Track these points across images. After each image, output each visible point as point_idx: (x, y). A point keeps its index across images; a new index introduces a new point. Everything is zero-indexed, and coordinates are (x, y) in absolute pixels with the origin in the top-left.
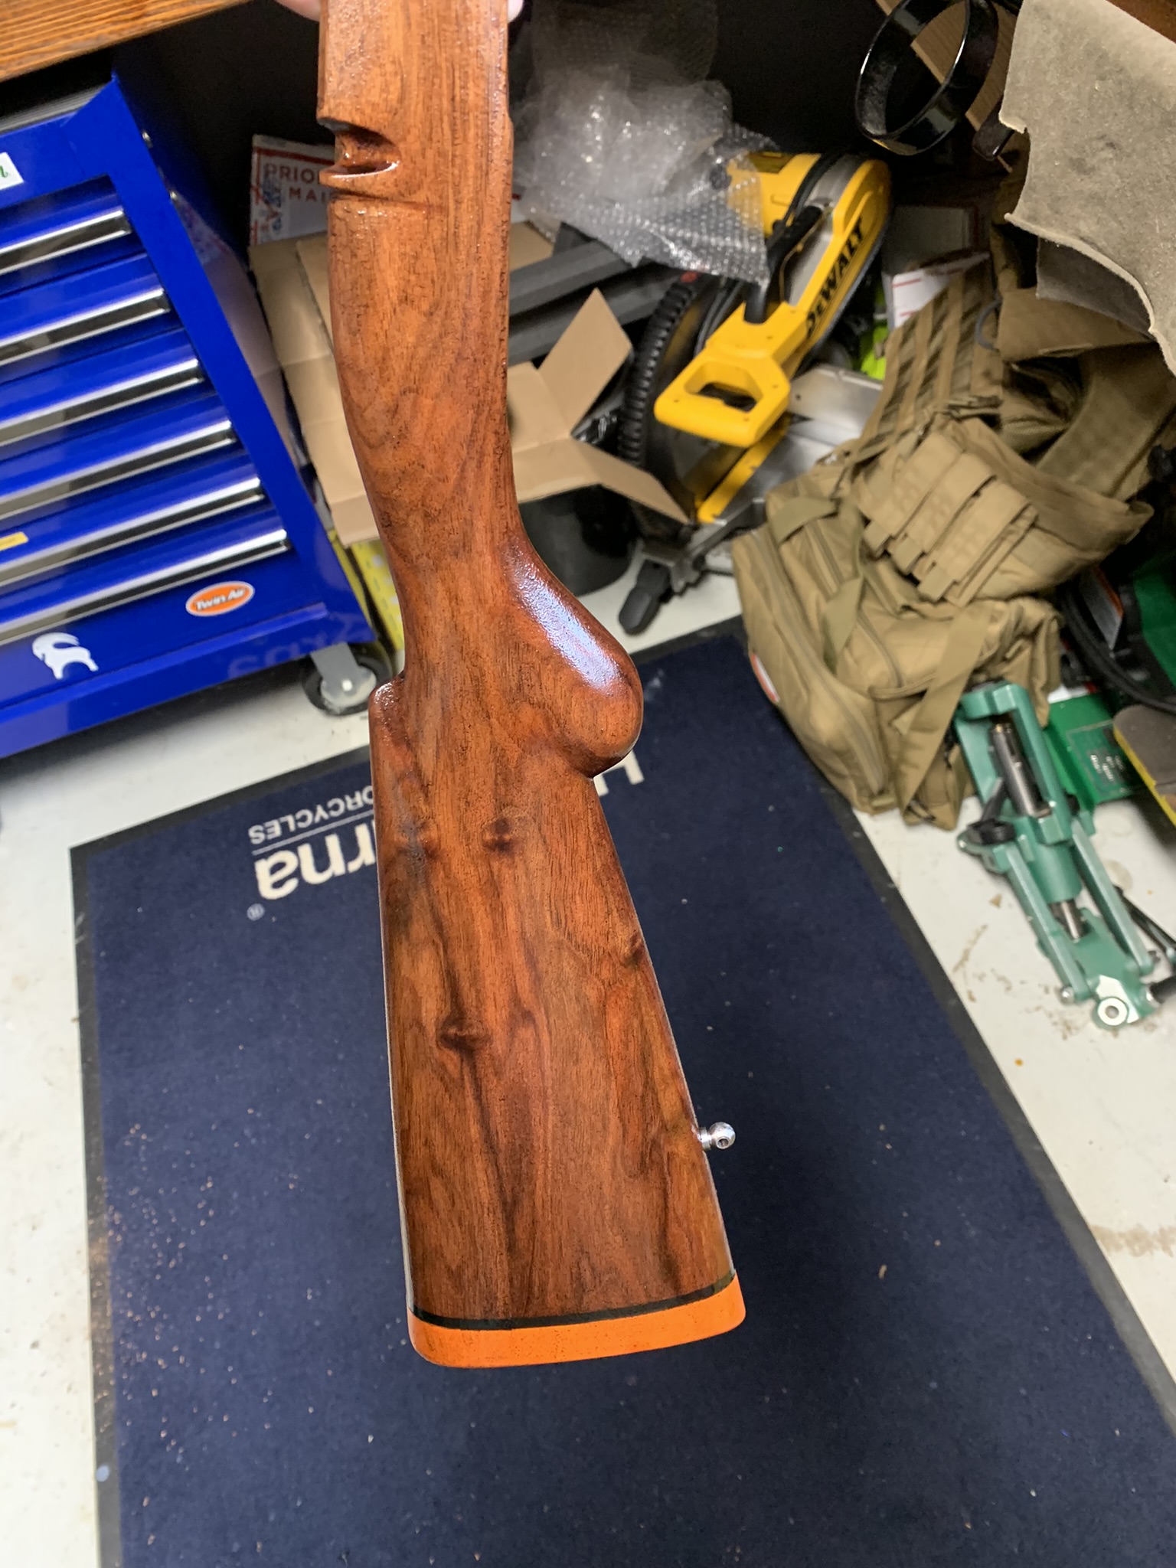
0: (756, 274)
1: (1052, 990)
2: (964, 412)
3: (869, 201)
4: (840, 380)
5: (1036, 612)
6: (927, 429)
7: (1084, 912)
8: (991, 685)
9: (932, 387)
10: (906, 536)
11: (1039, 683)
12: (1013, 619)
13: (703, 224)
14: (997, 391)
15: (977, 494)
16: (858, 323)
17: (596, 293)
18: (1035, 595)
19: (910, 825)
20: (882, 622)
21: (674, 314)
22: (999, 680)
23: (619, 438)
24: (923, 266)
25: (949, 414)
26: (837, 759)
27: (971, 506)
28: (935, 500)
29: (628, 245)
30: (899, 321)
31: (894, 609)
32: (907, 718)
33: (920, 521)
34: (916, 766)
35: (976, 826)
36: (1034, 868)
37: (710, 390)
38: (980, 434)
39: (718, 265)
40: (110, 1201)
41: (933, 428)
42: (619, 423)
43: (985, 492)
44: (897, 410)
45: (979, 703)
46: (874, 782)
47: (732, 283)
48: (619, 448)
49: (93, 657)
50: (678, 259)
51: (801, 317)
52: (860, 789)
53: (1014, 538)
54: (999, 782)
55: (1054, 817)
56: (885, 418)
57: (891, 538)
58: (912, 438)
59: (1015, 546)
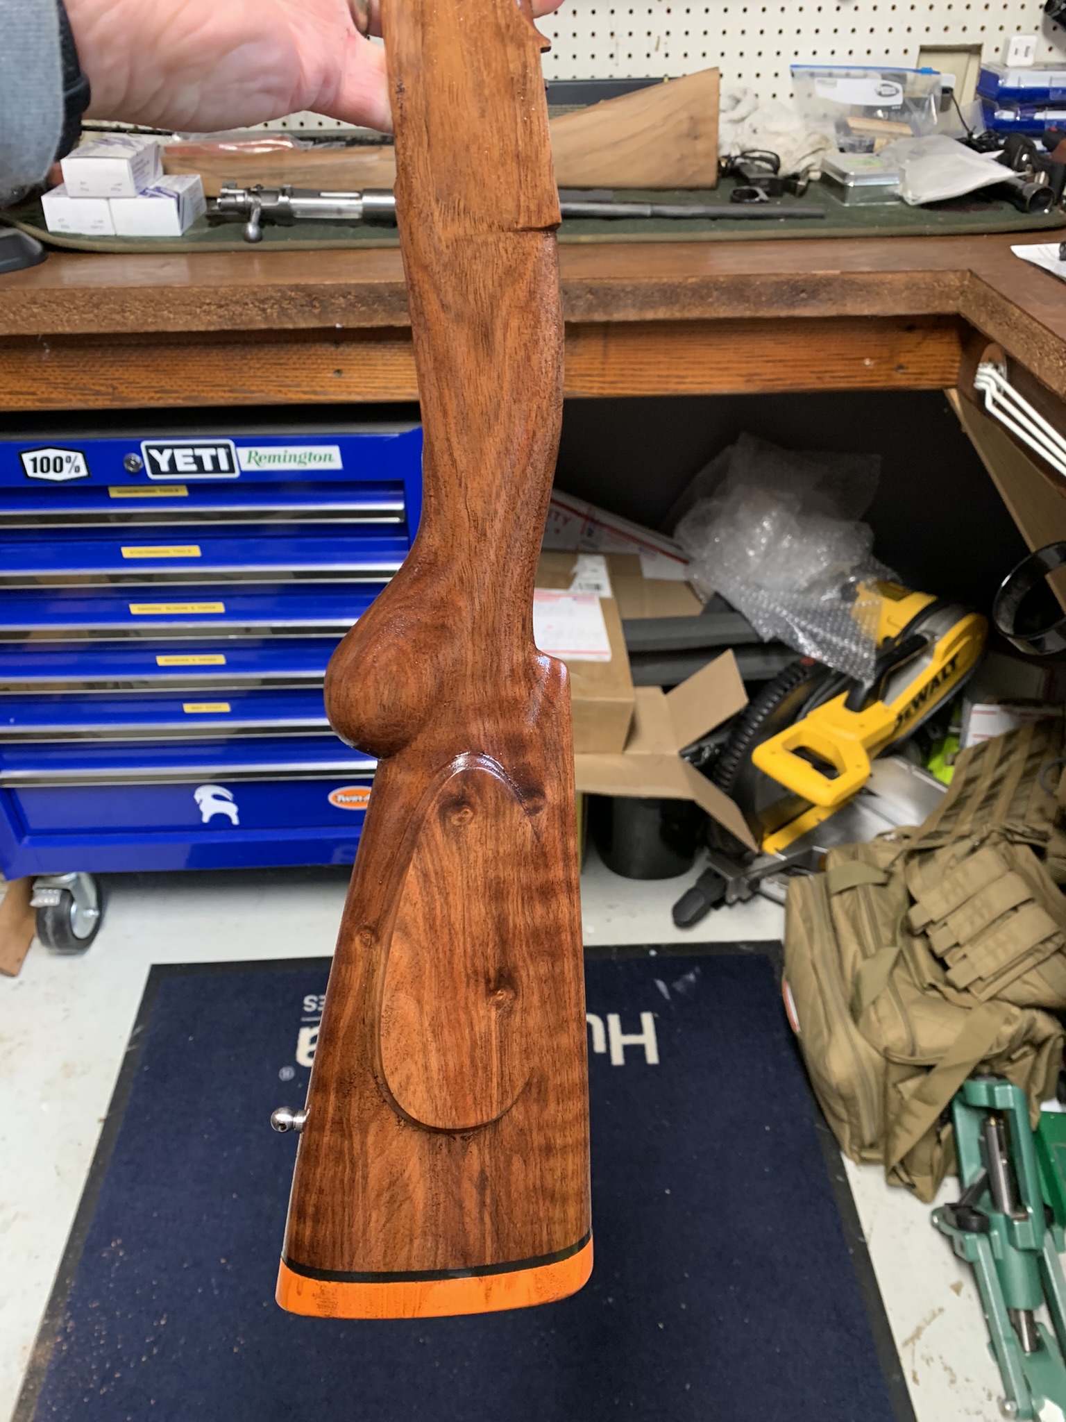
0: (864, 675)
1: (994, 1398)
2: (1017, 838)
3: (966, 645)
4: (911, 772)
5: (1046, 1026)
6: (982, 841)
7: (1040, 1328)
8: (994, 1080)
9: (991, 805)
10: (945, 924)
11: (1036, 1091)
12: (1025, 1026)
13: (828, 624)
14: (1046, 827)
15: (1015, 909)
16: (935, 731)
17: (729, 654)
18: (1048, 1010)
19: (890, 1185)
20: (909, 993)
21: (788, 686)
22: (1001, 1077)
23: (717, 766)
24: (1000, 702)
25: (1004, 835)
26: (840, 1102)
27: (1009, 917)
28: (978, 902)
29: (765, 624)
30: (971, 741)
31: (921, 984)
32: (911, 1085)
33: (960, 916)
34: (909, 1132)
35: (953, 1207)
36: (1000, 1265)
37: (802, 752)
38: (1027, 860)
39: (835, 659)
40: (70, 1306)
41: (988, 842)
42: (720, 755)
43: (1023, 909)
44: (957, 814)
45: (980, 1092)
46: (868, 1134)
47: (840, 676)
48: (715, 774)
49: (239, 814)
50: (802, 646)
51: (893, 717)
52: (852, 1136)
53: (1041, 957)
54: (983, 1172)
55: (1030, 1223)
56: (945, 818)
57: (932, 922)
58: (967, 845)
59: (1040, 963)
